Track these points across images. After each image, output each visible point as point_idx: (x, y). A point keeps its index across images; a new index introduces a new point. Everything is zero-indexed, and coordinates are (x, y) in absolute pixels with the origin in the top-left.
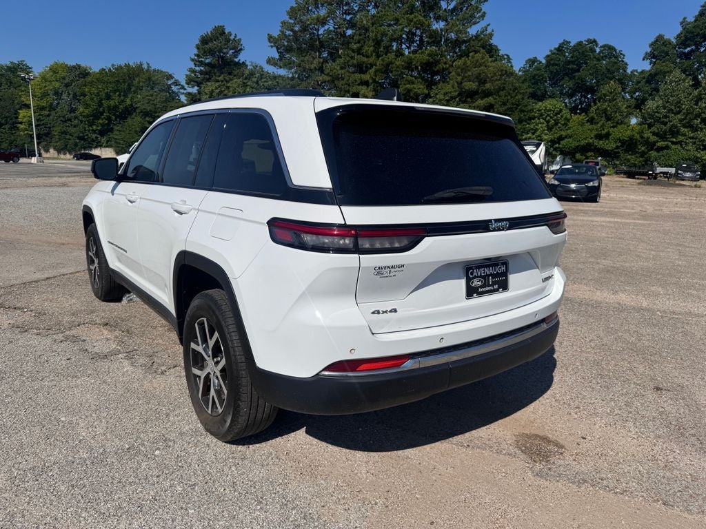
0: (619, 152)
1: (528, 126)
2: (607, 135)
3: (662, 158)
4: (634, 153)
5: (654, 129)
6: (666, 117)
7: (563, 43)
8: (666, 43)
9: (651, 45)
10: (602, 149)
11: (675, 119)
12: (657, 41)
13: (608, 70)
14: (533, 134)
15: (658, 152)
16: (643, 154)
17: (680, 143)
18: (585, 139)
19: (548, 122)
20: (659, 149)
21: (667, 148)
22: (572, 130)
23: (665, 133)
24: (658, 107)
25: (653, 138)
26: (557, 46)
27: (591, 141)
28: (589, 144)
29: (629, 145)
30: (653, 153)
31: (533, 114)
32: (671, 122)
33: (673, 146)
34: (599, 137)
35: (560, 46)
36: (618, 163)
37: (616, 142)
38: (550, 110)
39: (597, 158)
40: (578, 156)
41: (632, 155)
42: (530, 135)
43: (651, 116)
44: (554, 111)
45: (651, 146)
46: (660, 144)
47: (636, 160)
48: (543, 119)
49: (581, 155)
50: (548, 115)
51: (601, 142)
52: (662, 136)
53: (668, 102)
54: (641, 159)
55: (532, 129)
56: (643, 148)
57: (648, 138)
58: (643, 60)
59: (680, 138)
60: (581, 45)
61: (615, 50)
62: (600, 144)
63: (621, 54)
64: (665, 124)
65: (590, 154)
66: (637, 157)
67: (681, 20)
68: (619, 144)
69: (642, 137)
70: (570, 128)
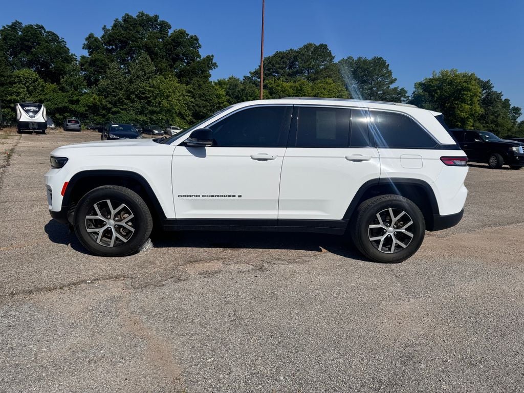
0: (87, 114)
1: (10, 89)
2: (77, 102)
3: (117, 119)
4: (98, 115)
5: (108, 99)
6: (113, 91)
7: (15, 23)
8: (96, 40)
9: (87, 39)
10: (76, 111)
11: (121, 93)
12: (90, 37)
13: (57, 51)
14: (17, 96)
15: (113, 115)
16: (104, 116)
17: (125, 109)
18: (62, 103)
19: (28, 87)
20: (114, 113)
21: (118, 112)
22: (49, 96)
23: (115, 102)
24: (108, 84)
25: (109, 106)
26: (10, 24)
27: (66, 105)
28: (65, 107)
29: (94, 109)
30: (110, 116)
31: (13, 79)
32: (118, 95)
33: (122, 111)
34: (72, 102)
35: (13, 25)
36: (88, 121)
37: (84, 107)
38: (28, 78)
39: (72, 118)
40: (57, 115)
41: (96, 116)
42: (14, 97)
43: (104, 90)
44: (31, 79)
45: (109, 110)
46: (114, 109)
47: (100, 120)
48: (23, 84)
49: (60, 115)
50: (28, 82)
51: (74, 106)
52: (115, 105)
53: (113, 82)
54: (103, 119)
55: (16, 92)
56: (104, 112)
57: (106, 105)
58: (83, 49)
59: (125, 107)
60: (31, 28)
61: (58, 37)
62: (73, 107)
63: (64, 41)
64: (115, 96)
65: (66, 114)
66: (100, 118)
67: (103, 27)
68: (87, 108)
69: (101, 104)
70: (46, 94)
